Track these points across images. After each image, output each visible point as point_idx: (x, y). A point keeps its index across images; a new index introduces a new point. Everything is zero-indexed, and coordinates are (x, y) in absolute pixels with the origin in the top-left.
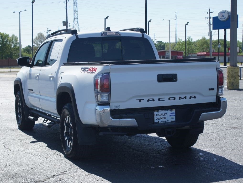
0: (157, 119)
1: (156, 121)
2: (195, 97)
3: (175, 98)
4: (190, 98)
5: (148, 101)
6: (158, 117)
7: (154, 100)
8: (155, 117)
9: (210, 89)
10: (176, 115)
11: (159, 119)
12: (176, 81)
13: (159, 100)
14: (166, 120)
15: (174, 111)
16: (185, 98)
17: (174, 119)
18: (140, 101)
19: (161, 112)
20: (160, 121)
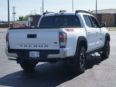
0: (31, 55)
1: (30, 56)
2: (47, 47)
3: (37, 46)
4: (45, 46)
5: (25, 46)
6: (31, 54)
7: (27, 46)
8: (30, 54)
9: (55, 43)
10: (40, 54)
11: (32, 55)
12: (36, 38)
13: (29, 46)
14: (35, 56)
15: (39, 52)
16: (42, 46)
17: (39, 56)
18: (21, 46)
19: (33, 52)
20: (32, 56)
